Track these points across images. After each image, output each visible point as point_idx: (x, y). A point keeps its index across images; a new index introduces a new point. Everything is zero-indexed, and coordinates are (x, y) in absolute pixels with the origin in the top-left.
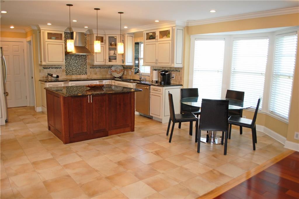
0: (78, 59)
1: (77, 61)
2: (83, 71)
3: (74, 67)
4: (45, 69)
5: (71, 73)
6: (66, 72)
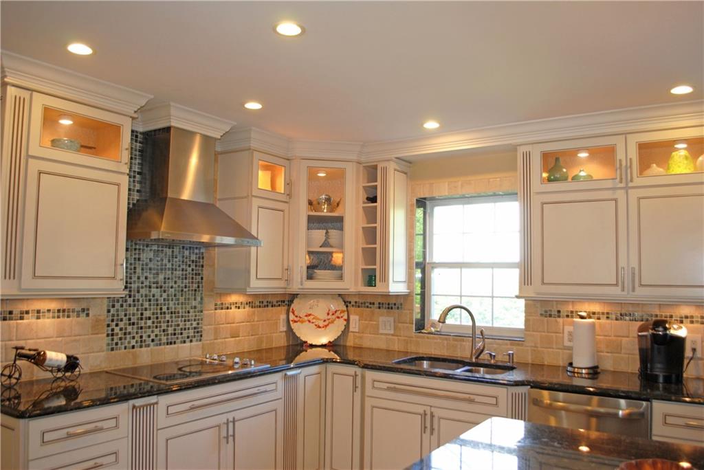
0: (169, 265)
1: (161, 277)
2: (188, 324)
5: (134, 338)
6: (108, 335)
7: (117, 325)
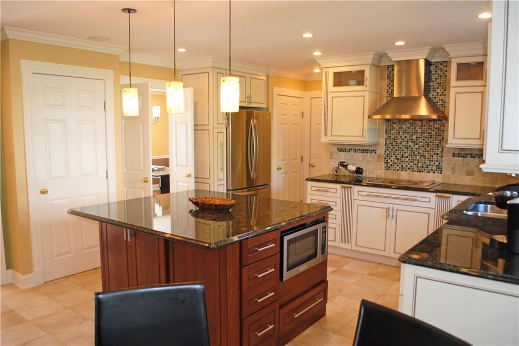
1: (414, 137)
2: (432, 163)
3: (406, 150)
5: (398, 166)
6: (385, 163)
7: (389, 159)
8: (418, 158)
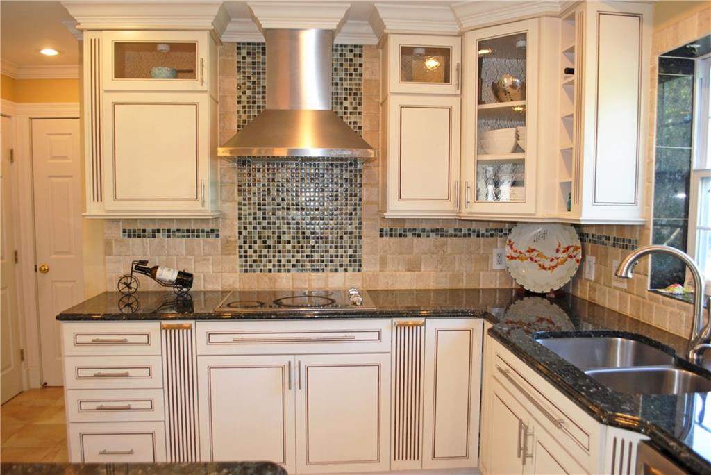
2: (341, 251)
3: (285, 227)
4: (132, 240)
5: (270, 261)
6: (241, 257)
7: (250, 247)
8: (312, 242)
